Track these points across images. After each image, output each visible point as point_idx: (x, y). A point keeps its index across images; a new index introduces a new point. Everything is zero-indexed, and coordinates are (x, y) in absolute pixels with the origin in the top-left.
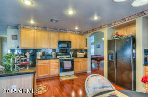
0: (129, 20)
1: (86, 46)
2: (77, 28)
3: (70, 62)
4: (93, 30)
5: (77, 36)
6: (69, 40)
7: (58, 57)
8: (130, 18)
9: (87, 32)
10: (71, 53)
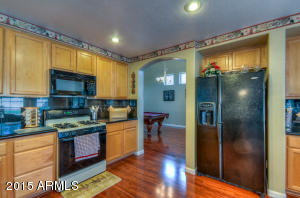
0: (251, 33)
1: (133, 92)
2: (115, 40)
3: (95, 137)
4: (155, 53)
5: (111, 65)
6: (89, 73)
7: (50, 124)
8: (254, 30)
9: (136, 59)
10: (94, 109)
